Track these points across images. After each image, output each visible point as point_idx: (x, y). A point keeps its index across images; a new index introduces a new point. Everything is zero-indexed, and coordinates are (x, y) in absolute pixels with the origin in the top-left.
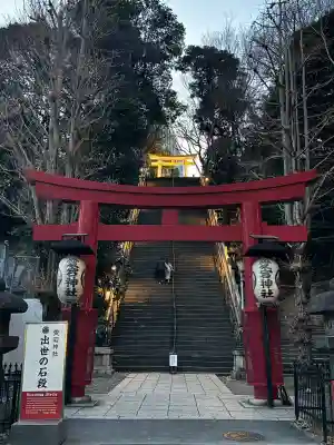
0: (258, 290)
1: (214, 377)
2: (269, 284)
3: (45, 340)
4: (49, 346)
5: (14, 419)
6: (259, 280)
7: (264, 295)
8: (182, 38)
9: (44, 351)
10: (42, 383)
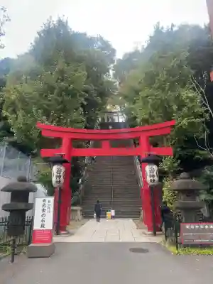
0: (148, 179)
1: (131, 220)
2: (153, 176)
3: (44, 205)
4: (46, 208)
5: (29, 243)
6: (148, 174)
7: (151, 181)
8: (115, 55)
9: (44, 210)
10: (43, 226)
